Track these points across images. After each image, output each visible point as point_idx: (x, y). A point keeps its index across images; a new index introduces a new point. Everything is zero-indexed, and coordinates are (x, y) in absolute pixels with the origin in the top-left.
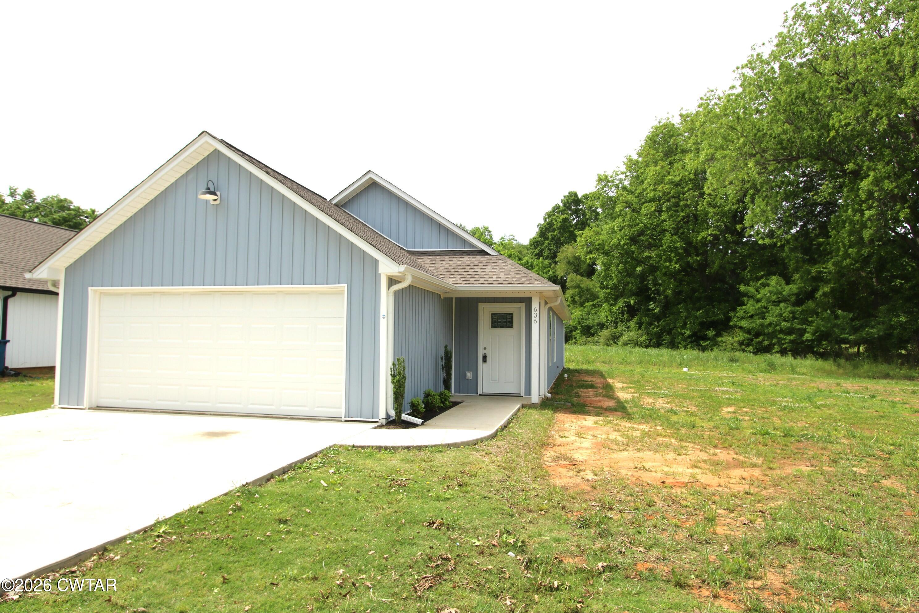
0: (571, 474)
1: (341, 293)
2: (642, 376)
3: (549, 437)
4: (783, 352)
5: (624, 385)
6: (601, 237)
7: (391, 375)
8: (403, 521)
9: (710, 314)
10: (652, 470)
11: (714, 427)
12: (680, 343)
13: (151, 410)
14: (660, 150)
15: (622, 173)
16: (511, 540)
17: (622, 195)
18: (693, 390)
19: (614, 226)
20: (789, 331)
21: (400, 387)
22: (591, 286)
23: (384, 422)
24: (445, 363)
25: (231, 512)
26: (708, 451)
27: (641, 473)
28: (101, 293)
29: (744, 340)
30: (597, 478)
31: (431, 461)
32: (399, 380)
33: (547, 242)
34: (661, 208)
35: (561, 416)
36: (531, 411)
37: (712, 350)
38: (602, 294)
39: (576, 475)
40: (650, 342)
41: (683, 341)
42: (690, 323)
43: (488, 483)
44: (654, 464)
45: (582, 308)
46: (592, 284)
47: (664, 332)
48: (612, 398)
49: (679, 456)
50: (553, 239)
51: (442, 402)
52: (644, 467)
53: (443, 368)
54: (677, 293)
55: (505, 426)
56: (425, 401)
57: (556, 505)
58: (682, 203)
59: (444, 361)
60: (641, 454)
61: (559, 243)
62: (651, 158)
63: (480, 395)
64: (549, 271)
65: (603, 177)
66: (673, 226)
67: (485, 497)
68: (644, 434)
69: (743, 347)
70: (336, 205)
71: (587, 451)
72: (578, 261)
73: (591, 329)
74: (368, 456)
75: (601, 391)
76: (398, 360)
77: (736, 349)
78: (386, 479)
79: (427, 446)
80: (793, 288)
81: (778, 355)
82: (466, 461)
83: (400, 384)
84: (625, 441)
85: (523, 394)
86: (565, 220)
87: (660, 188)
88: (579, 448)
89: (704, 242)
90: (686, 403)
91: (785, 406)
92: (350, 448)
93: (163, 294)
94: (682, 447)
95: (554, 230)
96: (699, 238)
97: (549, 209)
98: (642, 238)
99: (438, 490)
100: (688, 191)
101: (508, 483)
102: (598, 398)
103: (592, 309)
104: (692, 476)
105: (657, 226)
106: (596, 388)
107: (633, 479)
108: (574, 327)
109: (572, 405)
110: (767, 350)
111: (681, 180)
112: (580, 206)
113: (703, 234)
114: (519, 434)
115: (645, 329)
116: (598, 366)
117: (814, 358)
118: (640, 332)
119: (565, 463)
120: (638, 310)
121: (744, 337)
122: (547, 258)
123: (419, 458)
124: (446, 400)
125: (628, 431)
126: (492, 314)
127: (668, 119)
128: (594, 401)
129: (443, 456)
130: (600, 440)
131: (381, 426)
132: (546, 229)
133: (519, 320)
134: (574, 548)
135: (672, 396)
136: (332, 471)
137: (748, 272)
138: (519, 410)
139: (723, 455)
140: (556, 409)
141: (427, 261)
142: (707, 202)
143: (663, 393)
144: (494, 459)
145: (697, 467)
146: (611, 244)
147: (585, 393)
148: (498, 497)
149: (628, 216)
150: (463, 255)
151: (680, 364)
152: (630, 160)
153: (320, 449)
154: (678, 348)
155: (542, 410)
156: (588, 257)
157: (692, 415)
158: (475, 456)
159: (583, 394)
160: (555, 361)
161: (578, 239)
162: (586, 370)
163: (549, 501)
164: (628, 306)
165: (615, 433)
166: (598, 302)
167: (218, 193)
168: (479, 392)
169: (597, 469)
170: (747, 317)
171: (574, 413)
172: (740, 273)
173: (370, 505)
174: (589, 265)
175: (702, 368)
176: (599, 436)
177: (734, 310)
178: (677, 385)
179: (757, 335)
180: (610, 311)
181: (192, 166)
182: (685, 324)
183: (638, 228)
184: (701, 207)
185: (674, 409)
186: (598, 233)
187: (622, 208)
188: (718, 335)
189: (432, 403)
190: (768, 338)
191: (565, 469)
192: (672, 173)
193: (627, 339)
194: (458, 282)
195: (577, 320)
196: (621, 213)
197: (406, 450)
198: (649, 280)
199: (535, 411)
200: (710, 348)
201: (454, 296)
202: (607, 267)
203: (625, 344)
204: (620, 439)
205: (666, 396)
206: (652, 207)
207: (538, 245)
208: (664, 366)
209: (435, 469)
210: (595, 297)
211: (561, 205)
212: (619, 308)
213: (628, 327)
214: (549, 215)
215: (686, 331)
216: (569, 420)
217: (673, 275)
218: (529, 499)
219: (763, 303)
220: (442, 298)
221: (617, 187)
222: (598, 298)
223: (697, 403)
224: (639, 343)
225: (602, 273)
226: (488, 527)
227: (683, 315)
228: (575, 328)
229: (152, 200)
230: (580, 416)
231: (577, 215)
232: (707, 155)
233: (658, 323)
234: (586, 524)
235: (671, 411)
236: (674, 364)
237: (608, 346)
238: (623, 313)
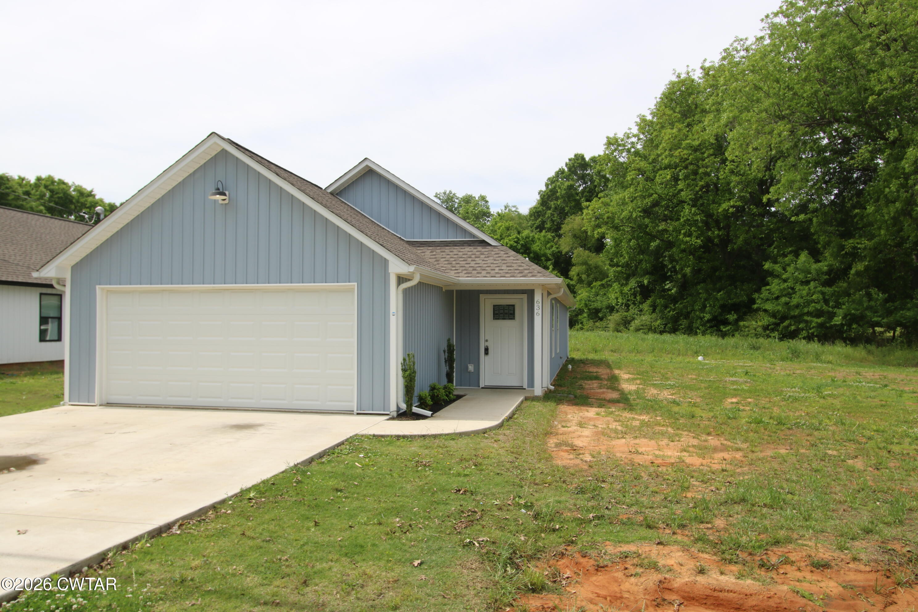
0: (571, 456)
1: (351, 290)
2: (651, 366)
3: (552, 427)
4: (809, 338)
5: (631, 376)
6: (611, 209)
7: (402, 369)
8: (435, 489)
9: (732, 296)
10: (645, 453)
11: (712, 417)
12: (698, 328)
13: (163, 406)
14: (677, 110)
15: (634, 136)
16: (522, 502)
17: (634, 161)
18: (701, 380)
19: (625, 197)
20: (819, 314)
21: (411, 381)
22: (600, 263)
23: (395, 414)
24: (448, 356)
25: (294, 484)
26: (700, 437)
27: (633, 456)
28: (108, 291)
29: (769, 325)
30: (595, 460)
31: (446, 447)
32: (410, 375)
33: (549, 212)
34: (678, 175)
35: (564, 408)
36: (534, 403)
37: (733, 335)
38: (612, 272)
39: (576, 458)
40: (665, 327)
41: (702, 325)
42: (710, 306)
43: (500, 464)
44: (647, 449)
45: (589, 289)
46: (601, 260)
47: (681, 316)
48: (616, 390)
49: (672, 443)
50: (556, 208)
51: (447, 395)
52: (637, 451)
53: (446, 362)
54: (697, 272)
55: (510, 418)
56: (431, 394)
57: (558, 479)
58: (701, 171)
59: (446, 354)
60: (637, 441)
61: (563, 214)
62: (667, 120)
63: (482, 388)
64: (552, 246)
65: (613, 142)
66: (690, 196)
67: (498, 474)
68: (643, 424)
69: (768, 332)
70: (332, 193)
71: (588, 439)
72: (585, 235)
73: (600, 312)
74: (388, 444)
75: (606, 383)
76: (408, 355)
77: (760, 335)
78: (411, 461)
79: (441, 435)
80: (823, 266)
81: (804, 341)
82: (478, 446)
83: (411, 378)
84: (624, 430)
85: (525, 386)
86: (571, 187)
87: (677, 153)
88: (580, 436)
89: (726, 216)
90: (690, 394)
91: (790, 396)
92: (371, 437)
93: (172, 291)
94: (677, 435)
95: (557, 199)
96: (719, 211)
97: (552, 174)
98: (657, 209)
99: (456, 469)
100: (708, 157)
101: (517, 463)
102: (601, 390)
103: (600, 289)
104: (679, 458)
105: (674, 196)
106: (601, 379)
107: (626, 461)
108: (580, 309)
109: (576, 397)
110: (792, 335)
111: (700, 145)
112: (587, 171)
113: (725, 206)
114: (524, 424)
115: (659, 312)
116: (606, 355)
117: (844, 345)
118: (654, 315)
119: (566, 448)
120: (652, 291)
121: (769, 321)
122: (549, 230)
123: (436, 445)
124: (450, 393)
125: (628, 421)
126: (494, 306)
127: (688, 74)
128: (598, 393)
129: (456, 443)
130: (600, 429)
131: (393, 419)
132: (549, 196)
133: (521, 311)
134: (571, 507)
135: (678, 387)
136: (361, 455)
137: (775, 248)
138: (522, 402)
139: (713, 441)
140: (559, 401)
141: (427, 252)
142: (729, 170)
143: (670, 385)
144: (503, 445)
145: (685, 451)
146: (621, 217)
147: (589, 385)
148: (509, 474)
149: (641, 185)
150: (463, 246)
151: (696, 353)
152: (643, 120)
153: (345, 438)
154: (696, 334)
155: (545, 402)
156: (596, 232)
157: (695, 405)
158: (484, 443)
159: (587, 386)
160: (558, 351)
161: (585, 211)
162: (592, 360)
163: (552, 477)
164: (641, 286)
165: (615, 423)
166: (607, 282)
167: (227, 193)
168: (482, 385)
169: (595, 453)
170: (773, 299)
171: (576, 404)
172: (765, 249)
173: (404, 479)
174: (598, 239)
175: (719, 356)
176: (600, 426)
177: (758, 290)
178: (687, 375)
179: (784, 318)
180: (621, 292)
181: (199, 165)
182: (705, 307)
183: (651, 199)
184: (722, 175)
185: (677, 400)
186: (606, 205)
187: (634, 177)
188: (741, 318)
189: (438, 396)
190: (795, 322)
191: (567, 453)
192: (690, 136)
193: (639, 324)
194: (460, 274)
195: (583, 302)
196: (632, 182)
197: (422, 438)
198: (665, 256)
199: (538, 404)
200: (731, 334)
201: (455, 288)
202: (617, 242)
203: (637, 330)
204: (619, 428)
205: (672, 387)
206: (668, 174)
207: (539, 216)
208: (679, 354)
209: (451, 453)
210: (604, 275)
211: (566, 169)
212: (631, 289)
213: (641, 311)
214: (552, 181)
215: (705, 315)
216: (571, 411)
217: (692, 251)
218: (535, 475)
219: (789, 284)
220: (444, 290)
221: (629, 151)
222: (608, 277)
223: (702, 394)
224: (653, 328)
225: (611, 249)
226: (503, 494)
227: (704, 296)
228: (581, 312)
229: (159, 199)
230: (582, 408)
231: (584, 180)
232: (728, 118)
233: (674, 305)
234: (582, 491)
235: (674, 402)
236: (689, 353)
237: (618, 331)
238: (635, 295)
